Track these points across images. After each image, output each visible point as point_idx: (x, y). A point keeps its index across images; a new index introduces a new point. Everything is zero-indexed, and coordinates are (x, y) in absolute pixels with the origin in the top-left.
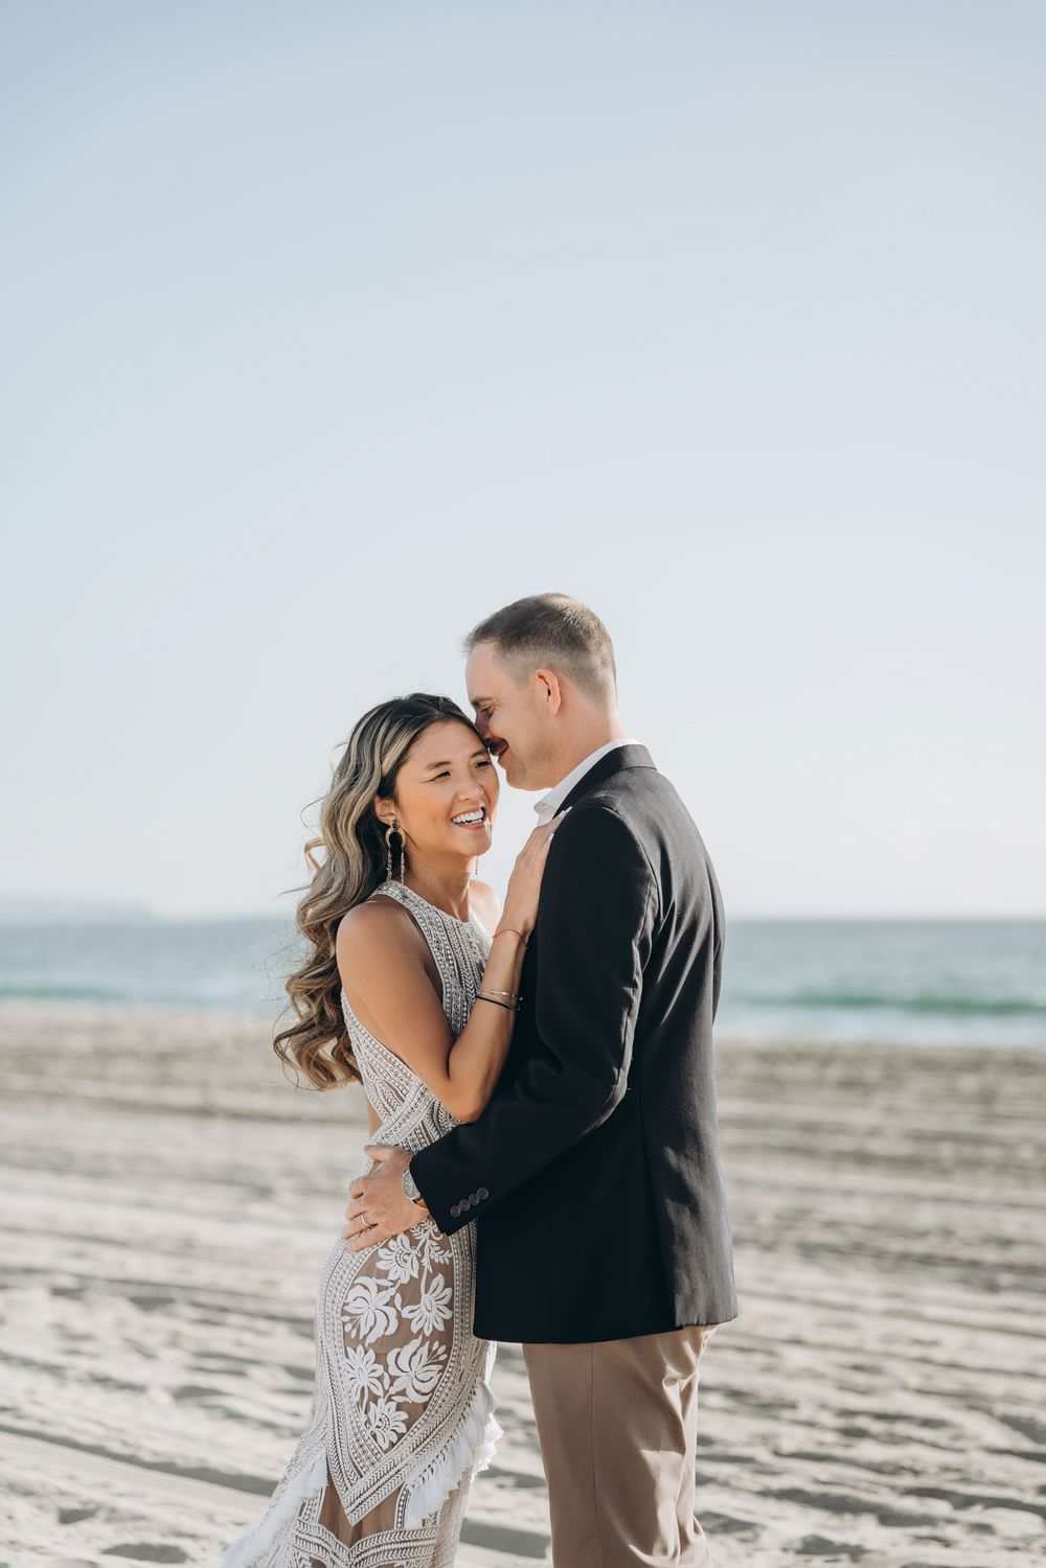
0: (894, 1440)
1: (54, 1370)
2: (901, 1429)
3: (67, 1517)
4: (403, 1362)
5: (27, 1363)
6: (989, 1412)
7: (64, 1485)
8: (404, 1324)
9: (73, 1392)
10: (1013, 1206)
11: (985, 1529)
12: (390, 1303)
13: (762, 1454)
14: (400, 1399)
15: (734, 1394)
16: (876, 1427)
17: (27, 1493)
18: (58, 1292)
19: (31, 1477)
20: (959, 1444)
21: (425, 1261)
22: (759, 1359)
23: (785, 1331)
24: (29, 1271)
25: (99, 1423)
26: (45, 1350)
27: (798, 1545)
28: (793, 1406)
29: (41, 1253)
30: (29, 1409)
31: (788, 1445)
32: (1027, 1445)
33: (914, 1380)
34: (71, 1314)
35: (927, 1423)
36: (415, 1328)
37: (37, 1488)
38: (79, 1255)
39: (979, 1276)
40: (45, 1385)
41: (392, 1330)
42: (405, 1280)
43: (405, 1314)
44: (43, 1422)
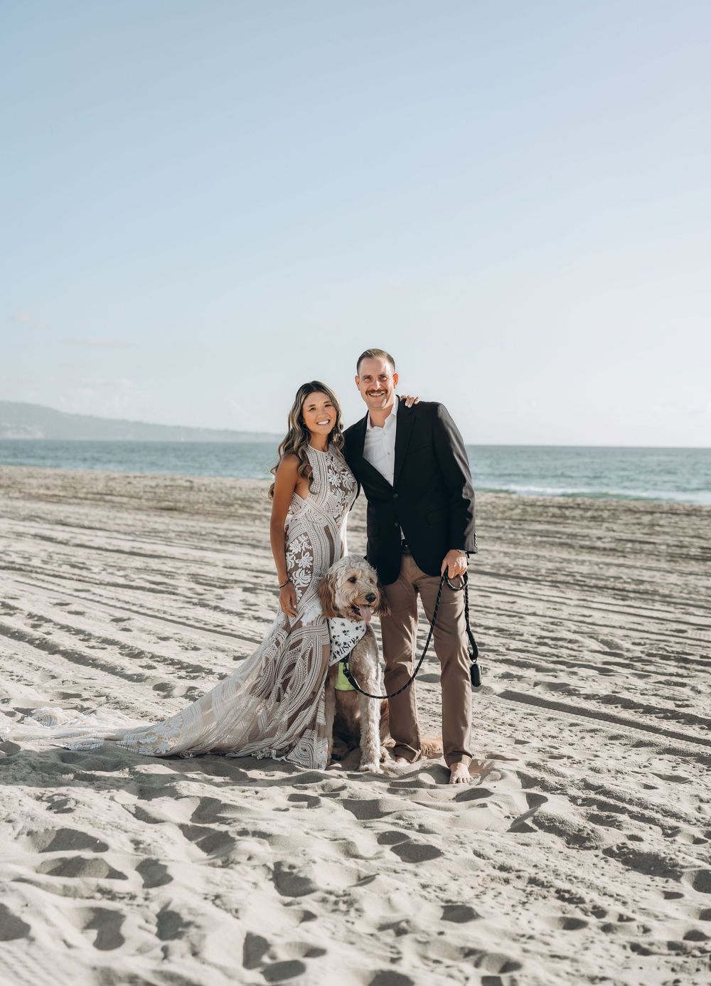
0: (556, 647)
1: (239, 615)
2: (560, 643)
3: (236, 658)
4: (297, 575)
5: (230, 612)
6: (597, 640)
7: (236, 649)
8: (296, 565)
9: (246, 622)
10: (649, 569)
11: (575, 673)
12: (293, 559)
13: (502, 649)
14: (298, 586)
15: (500, 630)
16: (550, 642)
17: (223, 651)
18: (245, 590)
19: (225, 646)
20: (581, 649)
21: (303, 548)
22: (516, 619)
23: (531, 610)
24: (236, 582)
25: (254, 632)
26: (239, 608)
27: (501, 676)
28: (522, 635)
29: (242, 576)
30: (228, 626)
31: (512, 647)
32: (607, 650)
33: (573, 628)
34: (251, 598)
35: (571, 641)
36: (300, 566)
37: (227, 649)
38: (257, 577)
39: (621, 594)
40: (235, 619)
41: (293, 566)
42: (297, 552)
43: (297, 562)
44: (232, 630)
